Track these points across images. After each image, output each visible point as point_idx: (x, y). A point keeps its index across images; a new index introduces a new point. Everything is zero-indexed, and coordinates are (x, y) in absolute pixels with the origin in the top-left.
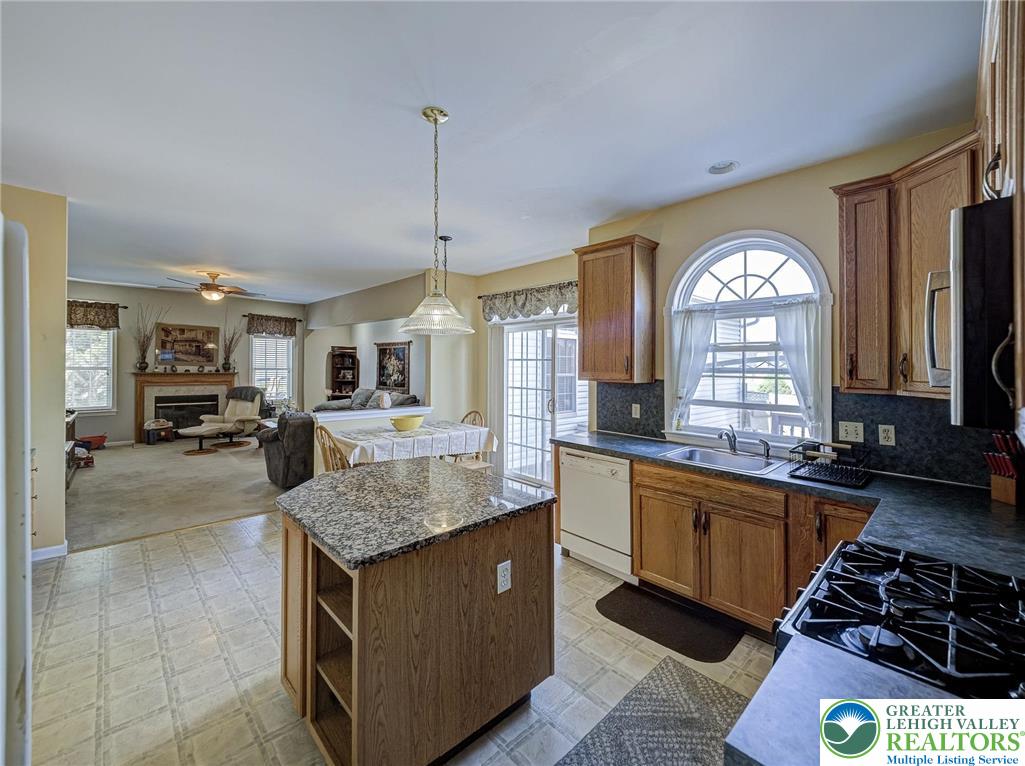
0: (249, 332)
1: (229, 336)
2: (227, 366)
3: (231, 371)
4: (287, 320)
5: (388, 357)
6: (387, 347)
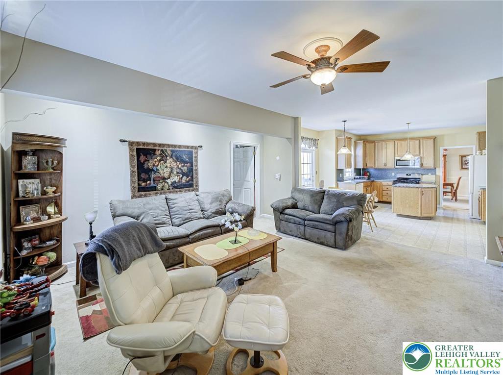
5: (159, 158)
6: (157, 148)
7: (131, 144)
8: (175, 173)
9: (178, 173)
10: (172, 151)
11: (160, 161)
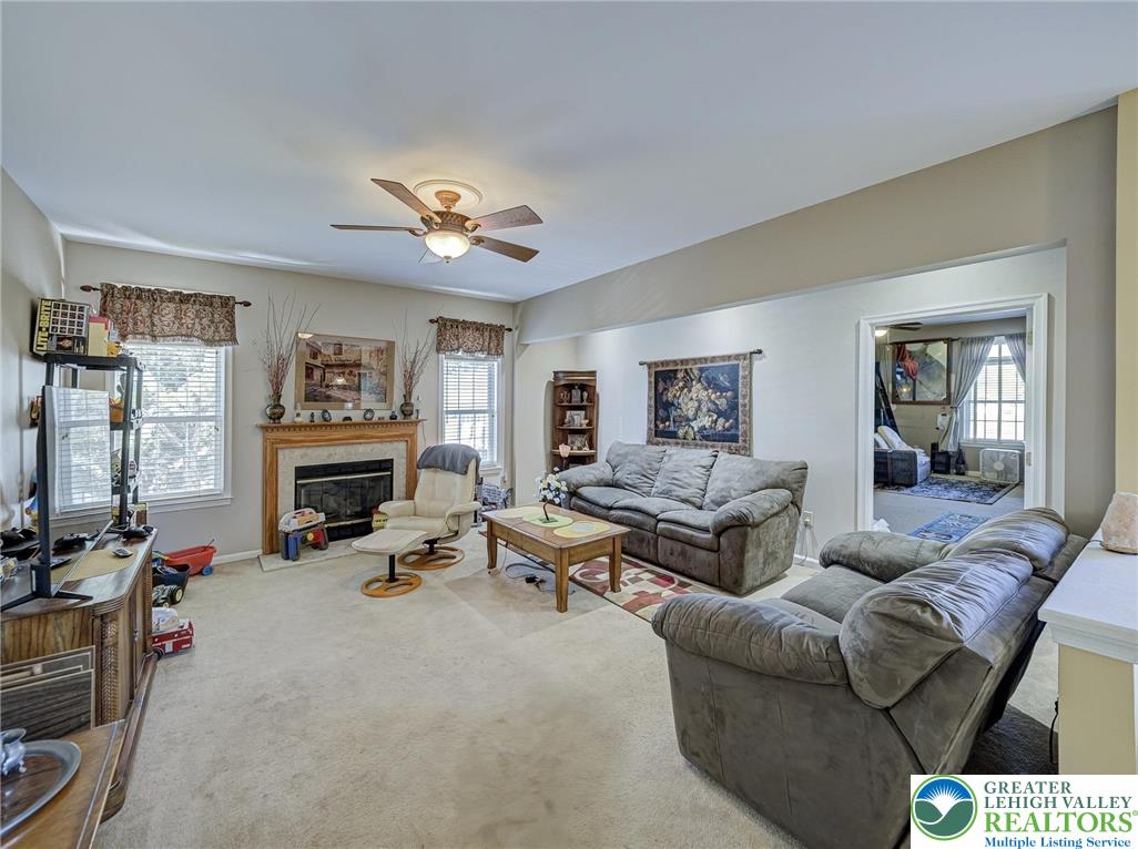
0: (438, 351)
1: (410, 357)
2: (407, 409)
3: (413, 417)
4: (491, 328)
5: (681, 384)
6: (679, 367)
7: (650, 366)
8: (705, 410)
9: (709, 410)
10: (701, 370)
11: (682, 389)
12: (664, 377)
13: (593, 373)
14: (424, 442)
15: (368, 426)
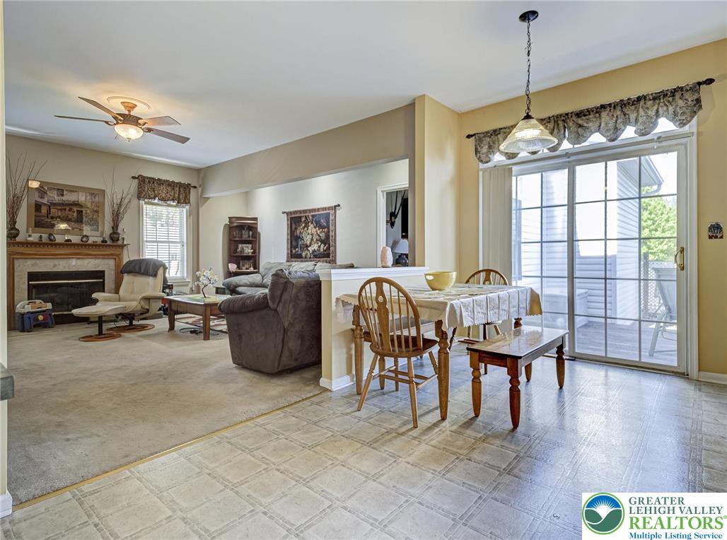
0: (139, 198)
1: (116, 201)
2: (115, 236)
3: (120, 242)
4: (180, 184)
5: (303, 225)
6: (302, 215)
7: (288, 214)
8: (315, 240)
9: (317, 240)
10: (313, 216)
11: (304, 228)
12: (296, 221)
13: (256, 219)
14: (127, 257)
15: (84, 248)
